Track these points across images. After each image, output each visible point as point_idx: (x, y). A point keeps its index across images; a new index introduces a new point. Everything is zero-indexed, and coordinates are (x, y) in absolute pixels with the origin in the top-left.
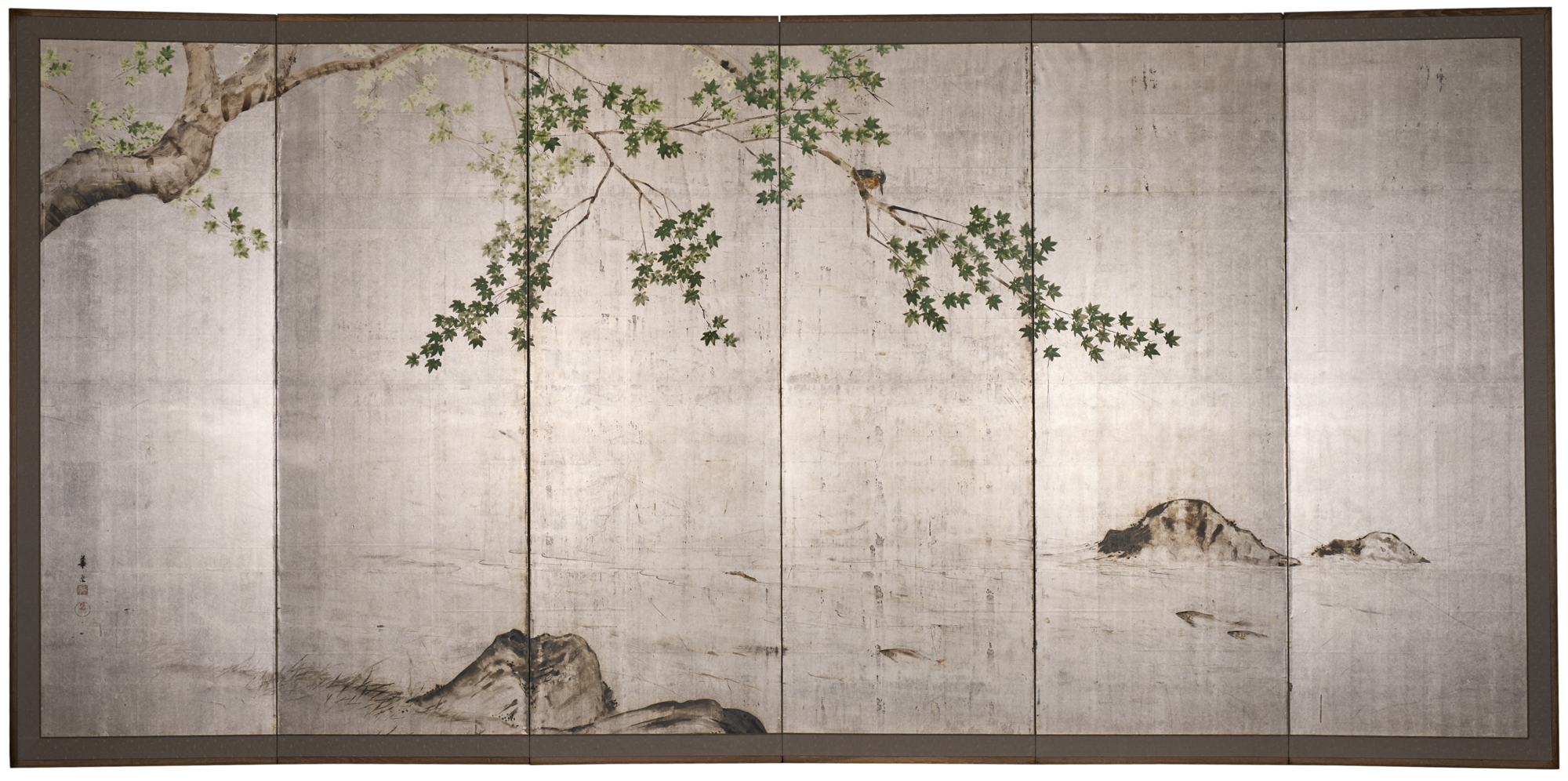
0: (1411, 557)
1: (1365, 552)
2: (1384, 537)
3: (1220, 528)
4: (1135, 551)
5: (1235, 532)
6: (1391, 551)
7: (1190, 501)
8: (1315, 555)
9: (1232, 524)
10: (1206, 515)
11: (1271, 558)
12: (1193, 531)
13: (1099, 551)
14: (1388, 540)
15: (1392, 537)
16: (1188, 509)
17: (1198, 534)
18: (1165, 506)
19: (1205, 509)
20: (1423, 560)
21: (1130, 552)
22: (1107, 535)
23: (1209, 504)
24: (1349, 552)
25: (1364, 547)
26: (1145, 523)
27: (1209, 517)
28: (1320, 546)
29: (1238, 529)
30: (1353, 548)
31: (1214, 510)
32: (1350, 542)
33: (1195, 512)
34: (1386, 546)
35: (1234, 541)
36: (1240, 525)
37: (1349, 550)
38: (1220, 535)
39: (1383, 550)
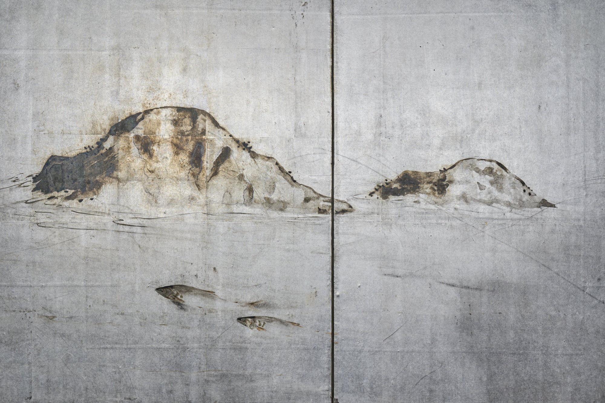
0: (526, 197)
1: (454, 190)
2: (483, 166)
3: (226, 153)
4: (91, 189)
5: (250, 160)
6: (493, 189)
7: (179, 109)
8: (375, 196)
9: (245, 146)
10: (204, 132)
11: (307, 200)
12: (184, 158)
13: (34, 190)
14: (490, 171)
15: (496, 167)
16: (176, 123)
17: (192, 163)
18: (139, 117)
19: (203, 123)
20: (544, 203)
21: (83, 192)
22: (47, 164)
23: (209, 115)
24: (428, 190)
25: (451, 182)
26: (107, 145)
27: (208, 136)
28: (381, 180)
29: (254, 155)
30: (435, 184)
31: (216, 125)
32: (429, 175)
33: (187, 127)
34: (486, 180)
35: (248, 173)
36: (258, 149)
37: (427, 188)
38: (226, 164)
39: (481, 187)
